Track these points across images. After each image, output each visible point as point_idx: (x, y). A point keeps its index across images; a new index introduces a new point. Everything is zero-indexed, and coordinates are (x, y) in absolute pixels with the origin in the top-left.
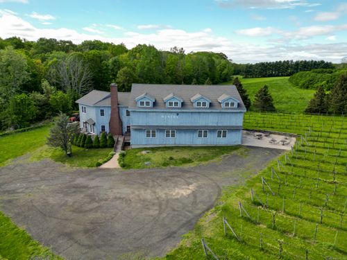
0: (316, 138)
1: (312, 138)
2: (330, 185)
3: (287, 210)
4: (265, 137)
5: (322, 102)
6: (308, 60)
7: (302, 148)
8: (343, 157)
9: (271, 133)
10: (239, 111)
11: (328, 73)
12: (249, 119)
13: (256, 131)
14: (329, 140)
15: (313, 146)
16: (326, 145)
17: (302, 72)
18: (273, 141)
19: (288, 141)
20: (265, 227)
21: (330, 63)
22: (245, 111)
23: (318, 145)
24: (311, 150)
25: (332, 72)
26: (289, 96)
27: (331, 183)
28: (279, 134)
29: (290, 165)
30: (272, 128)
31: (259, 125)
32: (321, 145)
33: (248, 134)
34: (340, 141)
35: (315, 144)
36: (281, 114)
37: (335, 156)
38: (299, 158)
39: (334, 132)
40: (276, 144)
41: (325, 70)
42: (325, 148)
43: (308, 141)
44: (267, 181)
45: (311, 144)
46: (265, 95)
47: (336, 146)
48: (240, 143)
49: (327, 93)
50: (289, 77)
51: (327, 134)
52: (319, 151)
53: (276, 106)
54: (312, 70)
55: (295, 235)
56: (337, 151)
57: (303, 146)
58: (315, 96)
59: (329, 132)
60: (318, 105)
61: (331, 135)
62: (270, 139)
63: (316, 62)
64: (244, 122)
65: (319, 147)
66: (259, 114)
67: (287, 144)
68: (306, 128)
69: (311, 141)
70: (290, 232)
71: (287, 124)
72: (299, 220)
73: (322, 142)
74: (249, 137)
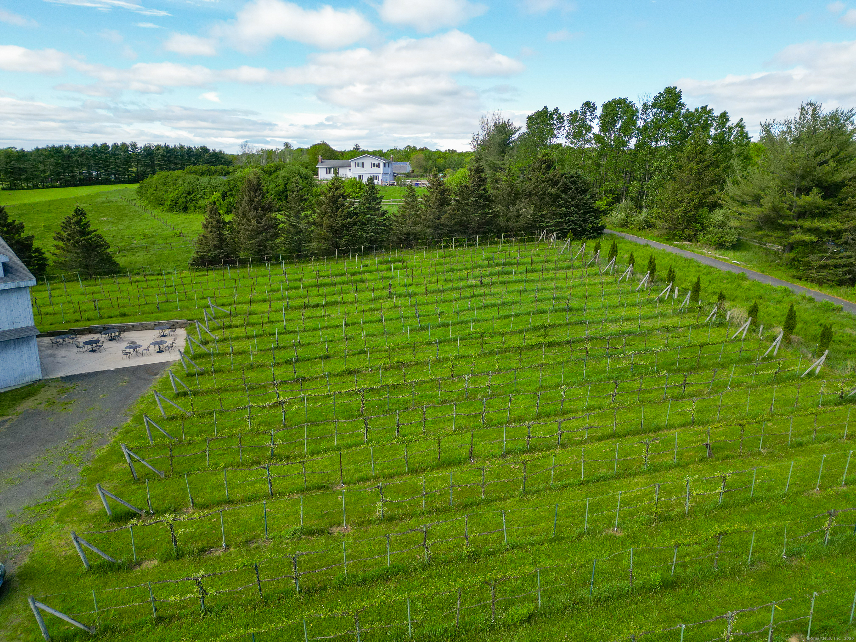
0: (227, 321)
1: (220, 322)
2: (272, 411)
3: (198, 500)
4: (108, 345)
5: (222, 239)
6: (171, 145)
7: (203, 349)
8: (284, 348)
9: (123, 330)
10: (12, 285)
11: (221, 174)
12: (51, 304)
13: (81, 332)
14: (254, 319)
15: (224, 340)
16: (251, 330)
17: (165, 173)
18: (133, 347)
19: (169, 340)
20: (155, 562)
21: (221, 153)
22: (33, 282)
23: (234, 335)
24: (222, 348)
25: (228, 173)
26: (147, 232)
27: (273, 406)
28: (145, 328)
29: (185, 394)
30: (124, 315)
31: (86, 315)
32: (239, 332)
33: (58, 345)
34: (274, 317)
35: (228, 333)
36: (138, 278)
37: (269, 350)
38: (201, 374)
39: (259, 301)
40: (143, 354)
41: (213, 168)
42: (248, 337)
43: (213, 330)
44: (138, 450)
45: (219, 335)
46: (83, 233)
47: (269, 329)
48: (38, 376)
49: (228, 218)
50: (135, 186)
51: (246, 307)
52: (238, 346)
53: (121, 260)
54: (187, 169)
55: (228, 546)
56: (272, 338)
57: (205, 343)
58: (205, 226)
59: (251, 302)
60: (216, 247)
61: (255, 307)
62: (123, 345)
63: (189, 148)
64: (38, 314)
65: (237, 338)
66: (80, 286)
67: (169, 347)
68: (203, 301)
69: (220, 328)
70: (215, 545)
71: (157, 299)
72: (229, 508)
73: (241, 326)
74: (62, 352)
